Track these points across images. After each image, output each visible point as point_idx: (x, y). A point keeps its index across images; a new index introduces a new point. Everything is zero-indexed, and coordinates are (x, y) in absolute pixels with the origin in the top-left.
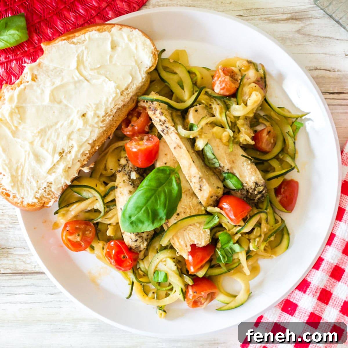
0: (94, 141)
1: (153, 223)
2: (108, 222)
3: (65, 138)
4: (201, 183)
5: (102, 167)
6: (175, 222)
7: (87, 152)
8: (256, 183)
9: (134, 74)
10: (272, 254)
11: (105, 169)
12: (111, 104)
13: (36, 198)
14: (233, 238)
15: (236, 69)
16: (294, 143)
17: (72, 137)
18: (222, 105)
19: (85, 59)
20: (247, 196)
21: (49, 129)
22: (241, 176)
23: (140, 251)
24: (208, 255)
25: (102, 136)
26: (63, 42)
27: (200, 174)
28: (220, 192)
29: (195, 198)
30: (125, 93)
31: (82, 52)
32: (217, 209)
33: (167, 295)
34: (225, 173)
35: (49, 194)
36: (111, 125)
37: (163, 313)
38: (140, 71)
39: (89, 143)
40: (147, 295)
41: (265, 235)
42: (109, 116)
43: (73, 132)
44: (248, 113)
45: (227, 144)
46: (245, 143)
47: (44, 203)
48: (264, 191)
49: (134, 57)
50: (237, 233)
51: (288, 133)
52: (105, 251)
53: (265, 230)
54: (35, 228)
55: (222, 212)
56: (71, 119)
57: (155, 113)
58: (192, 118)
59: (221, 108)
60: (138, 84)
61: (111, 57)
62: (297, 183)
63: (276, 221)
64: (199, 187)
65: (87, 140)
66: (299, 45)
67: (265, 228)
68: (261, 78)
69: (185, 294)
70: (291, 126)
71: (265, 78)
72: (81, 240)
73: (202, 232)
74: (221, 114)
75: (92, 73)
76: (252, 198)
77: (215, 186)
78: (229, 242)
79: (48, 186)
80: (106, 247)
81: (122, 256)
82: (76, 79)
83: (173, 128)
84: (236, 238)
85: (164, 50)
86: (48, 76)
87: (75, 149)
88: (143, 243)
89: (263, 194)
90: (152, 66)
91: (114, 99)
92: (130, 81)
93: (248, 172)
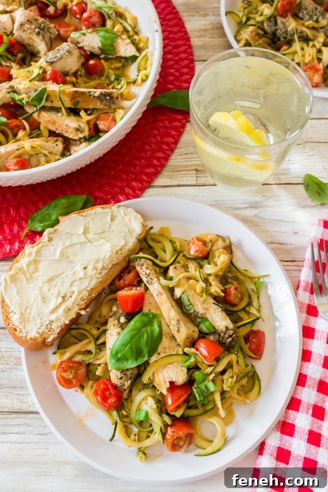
0: (92, 289)
1: (136, 359)
2: (98, 362)
3: (68, 284)
4: (179, 325)
5: (97, 314)
6: (156, 360)
7: (85, 298)
8: (227, 328)
9: (127, 239)
10: (245, 398)
11: (100, 316)
12: (107, 260)
13: (39, 333)
14: (208, 378)
15: (207, 240)
16: (258, 298)
17: (74, 284)
18: (196, 264)
19: (90, 226)
20: (219, 339)
21: (56, 278)
22: (213, 321)
23: (125, 390)
24: (186, 393)
25: (99, 287)
26: (75, 215)
27: (178, 317)
28: (196, 335)
29: (173, 341)
30: (119, 252)
31: (89, 222)
32: (193, 350)
33: (148, 437)
34: (199, 318)
35: (49, 331)
36: (106, 279)
37: (143, 456)
38: (132, 237)
39: (87, 290)
40: (129, 437)
41: (237, 377)
42: (106, 270)
43: (75, 281)
44: (218, 272)
45: (201, 294)
46: (216, 294)
47: (45, 338)
48: (234, 335)
49: (128, 226)
50: (211, 374)
51: (252, 290)
52: (93, 389)
53: (237, 371)
54: (35, 367)
55: (198, 353)
56: (74, 270)
57: (142, 268)
58: (171, 272)
59: (196, 267)
60: (129, 247)
61: (110, 226)
62: (263, 333)
63: (247, 366)
64: (177, 329)
65: (86, 287)
66: (257, 225)
67: (236, 369)
68: (228, 246)
69: (164, 435)
70: (255, 285)
71: (231, 246)
72: (74, 378)
73: (179, 370)
74: (195, 271)
75: (94, 237)
76: (223, 342)
77: (192, 330)
78: (204, 381)
79: (50, 324)
80: (95, 386)
81: (108, 393)
82: (82, 241)
83: (156, 279)
84: (211, 377)
85: (152, 228)
86: (61, 239)
87: (76, 294)
88: (128, 381)
89: (233, 338)
90: (141, 234)
91: (110, 256)
92: (124, 244)
93: (220, 318)
